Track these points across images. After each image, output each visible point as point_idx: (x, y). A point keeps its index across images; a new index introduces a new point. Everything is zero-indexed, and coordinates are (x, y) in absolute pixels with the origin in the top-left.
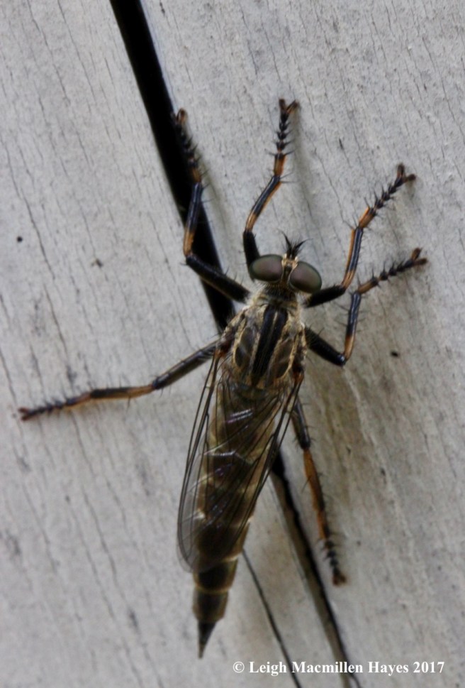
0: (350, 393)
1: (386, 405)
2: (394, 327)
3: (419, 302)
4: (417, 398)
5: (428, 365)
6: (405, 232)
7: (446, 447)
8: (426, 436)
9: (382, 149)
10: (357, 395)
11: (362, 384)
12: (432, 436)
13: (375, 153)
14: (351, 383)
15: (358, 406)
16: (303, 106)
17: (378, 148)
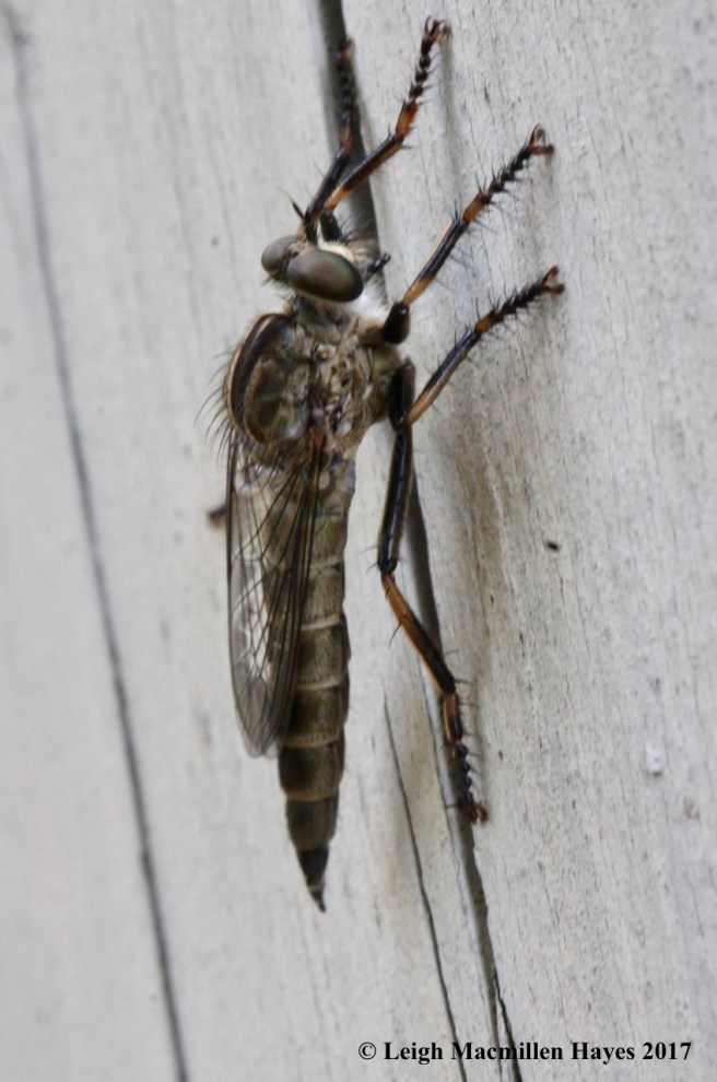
0: (493, 504)
1: (527, 528)
2: (534, 397)
3: (556, 356)
4: (555, 519)
5: (564, 462)
6: (543, 240)
7: (579, 600)
8: (562, 581)
9: (523, 102)
10: (500, 508)
11: (505, 487)
12: (568, 581)
13: (516, 108)
14: (494, 488)
15: (500, 524)
16: (454, 31)
17: (519, 100)
